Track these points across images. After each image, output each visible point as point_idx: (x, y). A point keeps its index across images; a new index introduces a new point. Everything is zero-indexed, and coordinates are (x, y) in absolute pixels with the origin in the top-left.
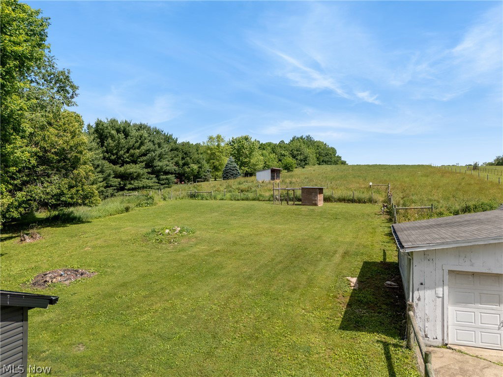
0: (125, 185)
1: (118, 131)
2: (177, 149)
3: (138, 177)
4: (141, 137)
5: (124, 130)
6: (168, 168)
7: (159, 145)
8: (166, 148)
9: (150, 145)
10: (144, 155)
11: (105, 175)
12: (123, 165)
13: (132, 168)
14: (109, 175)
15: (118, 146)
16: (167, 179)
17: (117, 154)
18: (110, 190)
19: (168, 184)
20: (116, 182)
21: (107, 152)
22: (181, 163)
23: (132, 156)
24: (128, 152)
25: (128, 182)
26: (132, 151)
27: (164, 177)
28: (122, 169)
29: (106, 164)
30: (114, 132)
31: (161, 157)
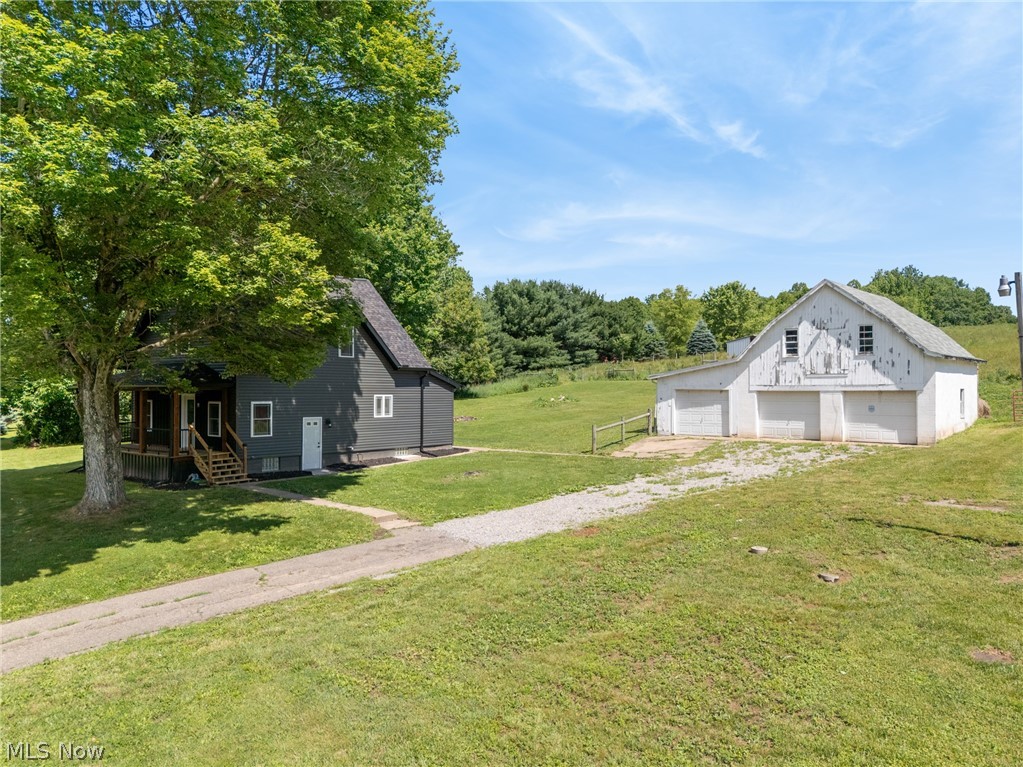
0: (528, 364)
1: (521, 294)
2: (602, 314)
3: (545, 354)
4: (549, 300)
5: (528, 293)
6: (586, 340)
7: (574, 310)
8: (585, 313)
9: (559, 309)
10: (554, 323)
11: (505, 350)
12: (525, 338)
13: (535, 342)
14: (509, 351)
15: (521, 314)
16: (584, 356)
17: (519, 324)
18: (510, 370)
19: (587, 363)
20: (517, 359)
21: (508, 322)
22: (607, 332)
23: (538, 326)
24: (532, 320)
25: (532, 360)
26: (537, 320)
27: (581, 353)
28: (525, 343)
29: (506, 336)
30: (515, 296)
31: (576, 326)
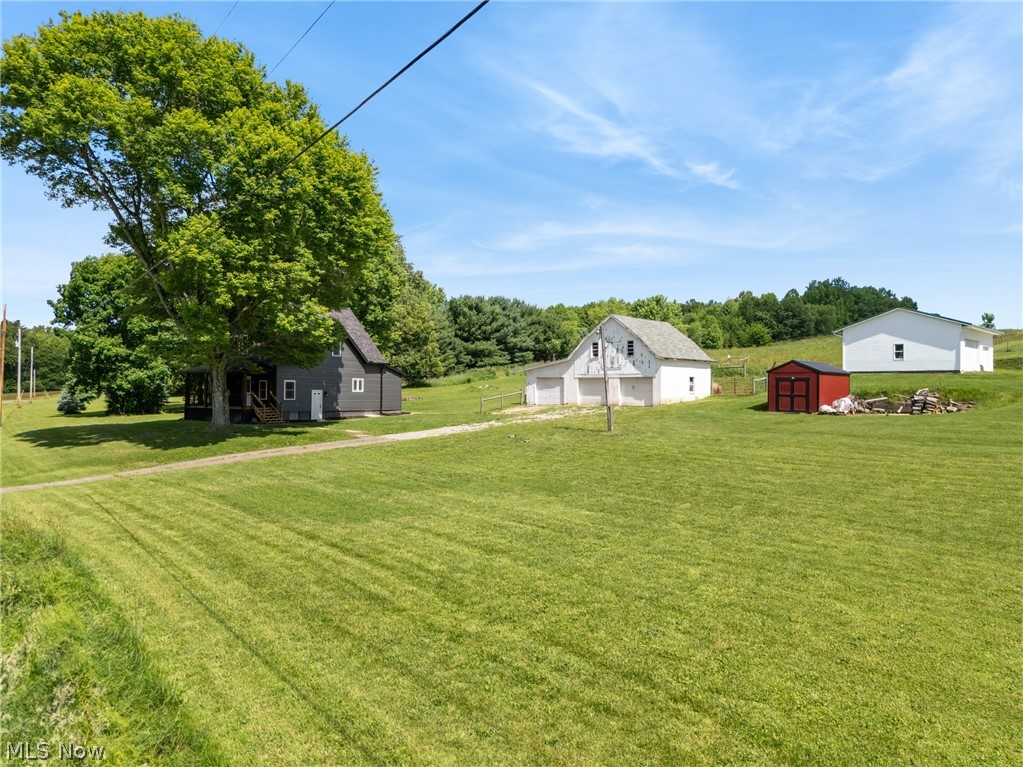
0: (476, 362)
1: (470, 308)
2: (539, 323)
3: (490, 354)
4: (493, 312)
5: (477, 307)
6: (524, 344)
7: (515, 320)
8: (523, 323)
9: (502, 320)
10: (497, 331)
11: (457, 352)
12: (473, 342)
13: (482, 345)
14: (460, 352)
15: (470, 324)
16: (522, 356)
17: (469, 331)
18: (461, 367)
19: (524, 362)
20: (467, 359)
21: (460, 330)
22: (542, 338)
23: (484, 332)
24: (480, 328)
25: (479, 360)
26: (483, 328)
27: (519, 354)
28: (473, 346)
29: (458, 341)
30: (466, 310)
31: (516, 333)
